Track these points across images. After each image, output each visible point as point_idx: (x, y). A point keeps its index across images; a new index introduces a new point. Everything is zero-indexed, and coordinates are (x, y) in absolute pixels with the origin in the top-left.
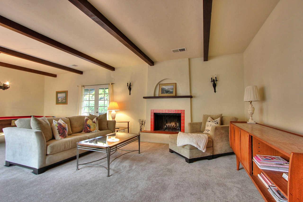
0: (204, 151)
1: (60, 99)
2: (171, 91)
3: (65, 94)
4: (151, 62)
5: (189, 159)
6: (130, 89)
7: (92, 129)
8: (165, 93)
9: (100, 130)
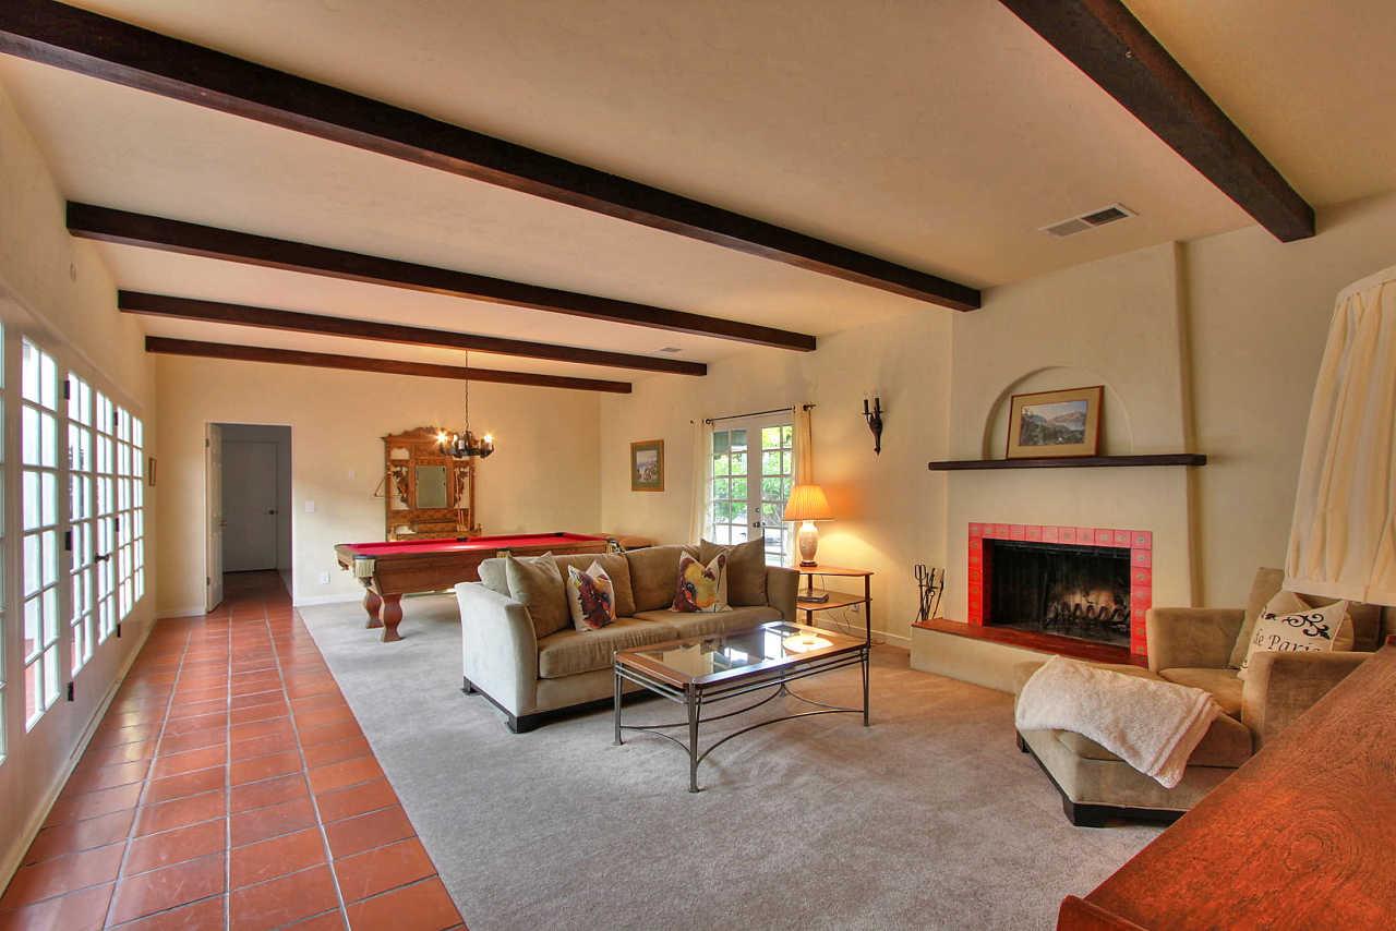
0: (1166, 782)
1: (642, 472)
2: (1073, 428)
3: (654, 452)
4: (964, 296)
5: (1075, 804)
6: (877, 425)
7: (701, 599)
8: (1041, 442)
9: (731, 606)
